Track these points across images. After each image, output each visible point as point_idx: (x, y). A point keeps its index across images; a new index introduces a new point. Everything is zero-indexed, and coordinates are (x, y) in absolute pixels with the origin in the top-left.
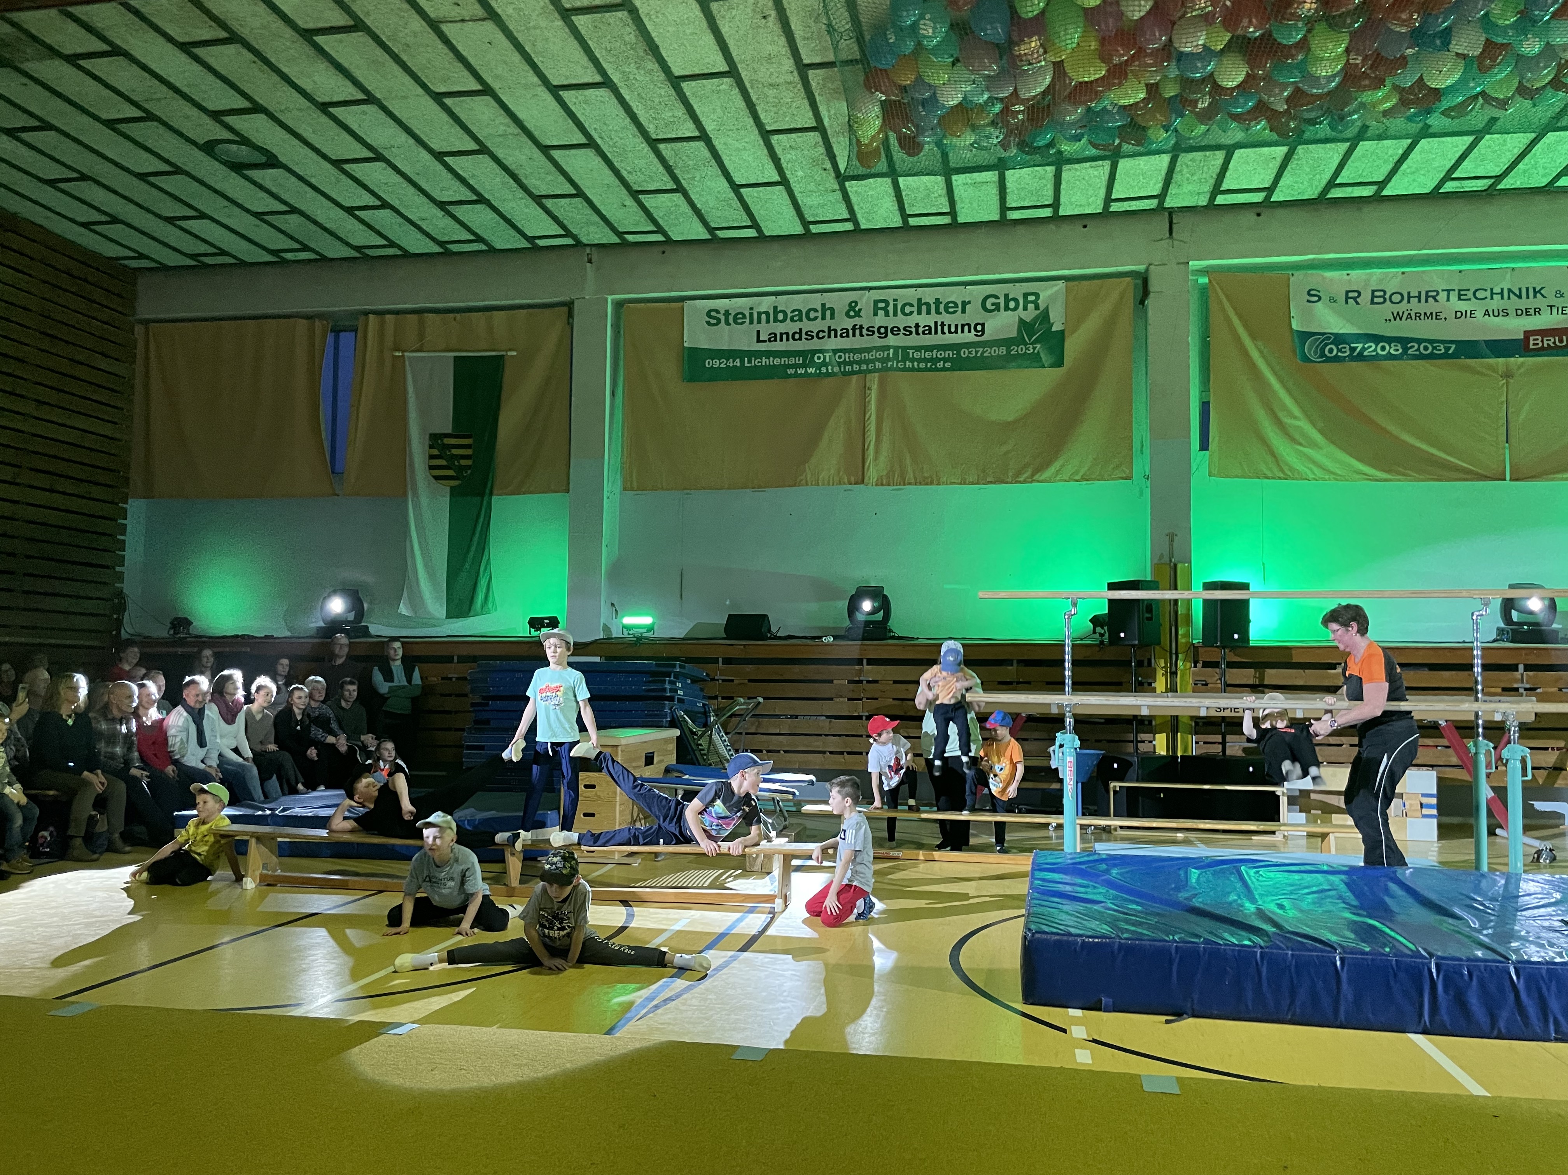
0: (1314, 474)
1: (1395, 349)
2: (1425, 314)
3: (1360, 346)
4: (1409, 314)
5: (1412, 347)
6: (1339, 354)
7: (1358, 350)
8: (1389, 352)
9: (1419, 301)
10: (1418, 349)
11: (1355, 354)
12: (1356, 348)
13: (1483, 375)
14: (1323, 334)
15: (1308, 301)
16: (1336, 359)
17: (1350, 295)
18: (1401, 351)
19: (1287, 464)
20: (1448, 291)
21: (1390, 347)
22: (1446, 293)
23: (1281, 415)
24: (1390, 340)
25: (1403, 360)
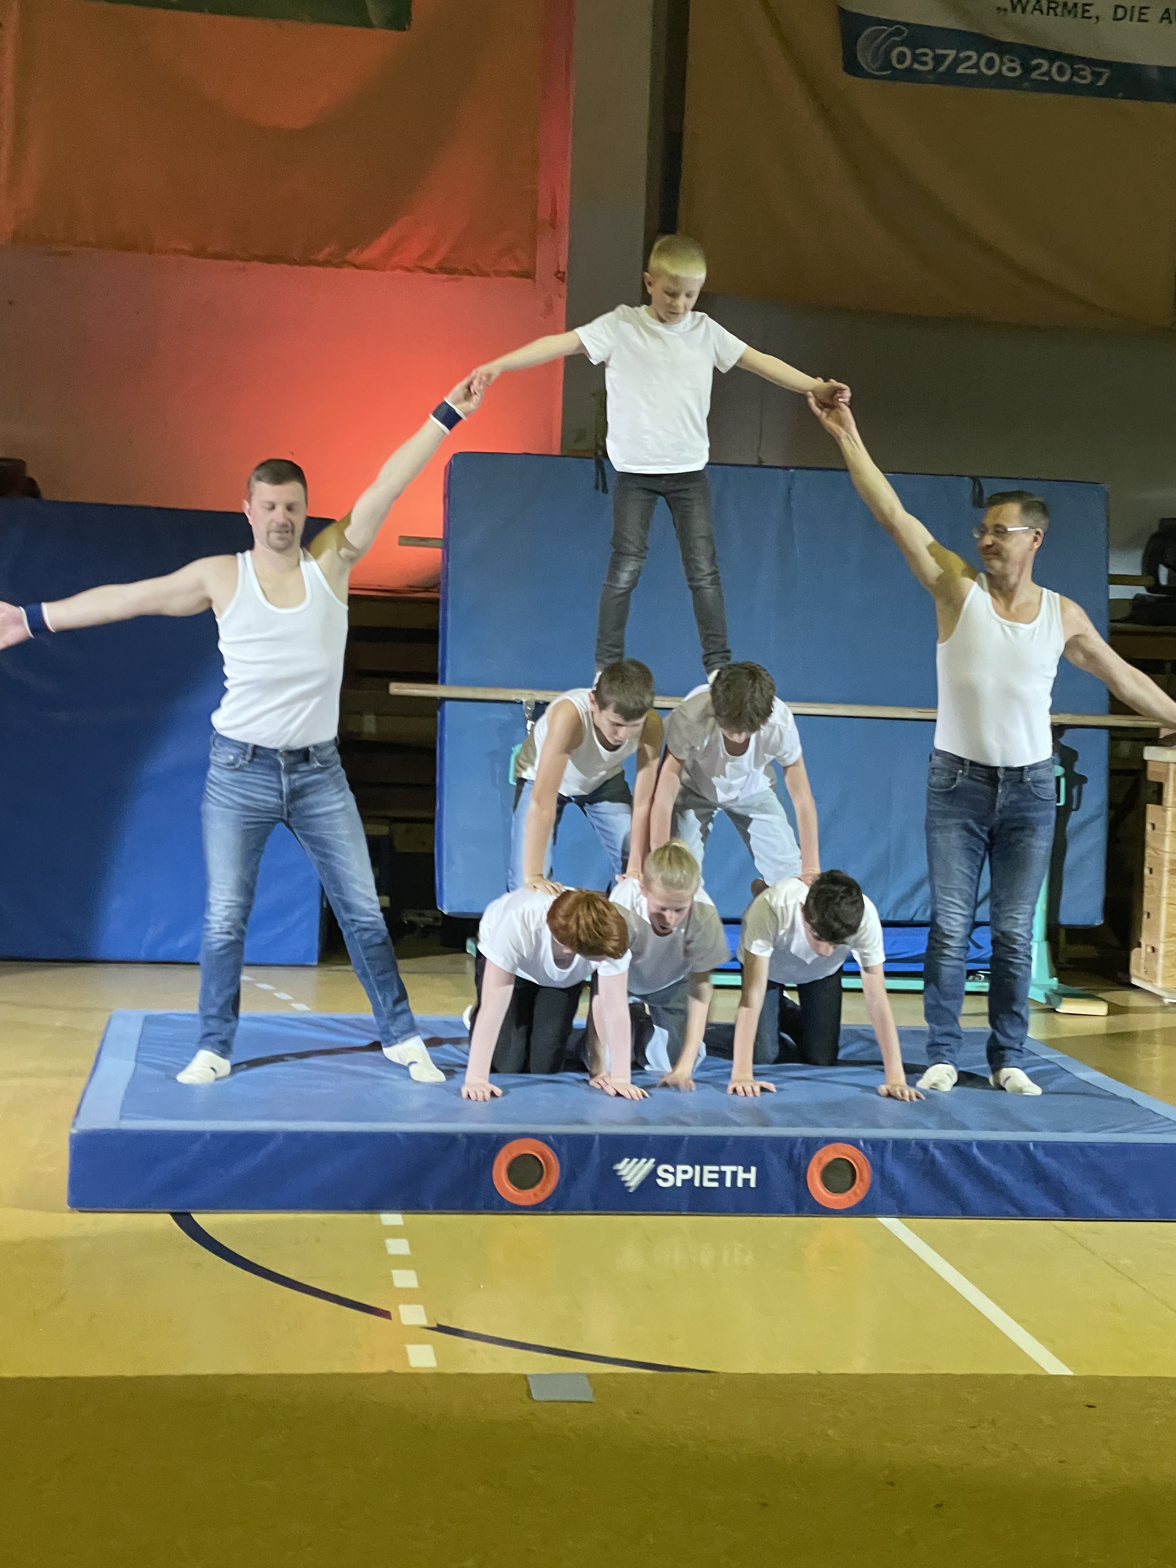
1: (1010, 68)
2: (1065, 4)
3: (952, 53)
4: (1038, 2)
5: (1039, 66)
6: (916, 66)
7: (948, 60)
8: (1000, 71)
10: (1048, 73)
11: (942, 69)
12: (945, 56)
13: (1146, 132)
16: (910, 75)
18: (1018, 72)
21: (1002, 63)
24: (1002, 48)
25: (1022, 89)
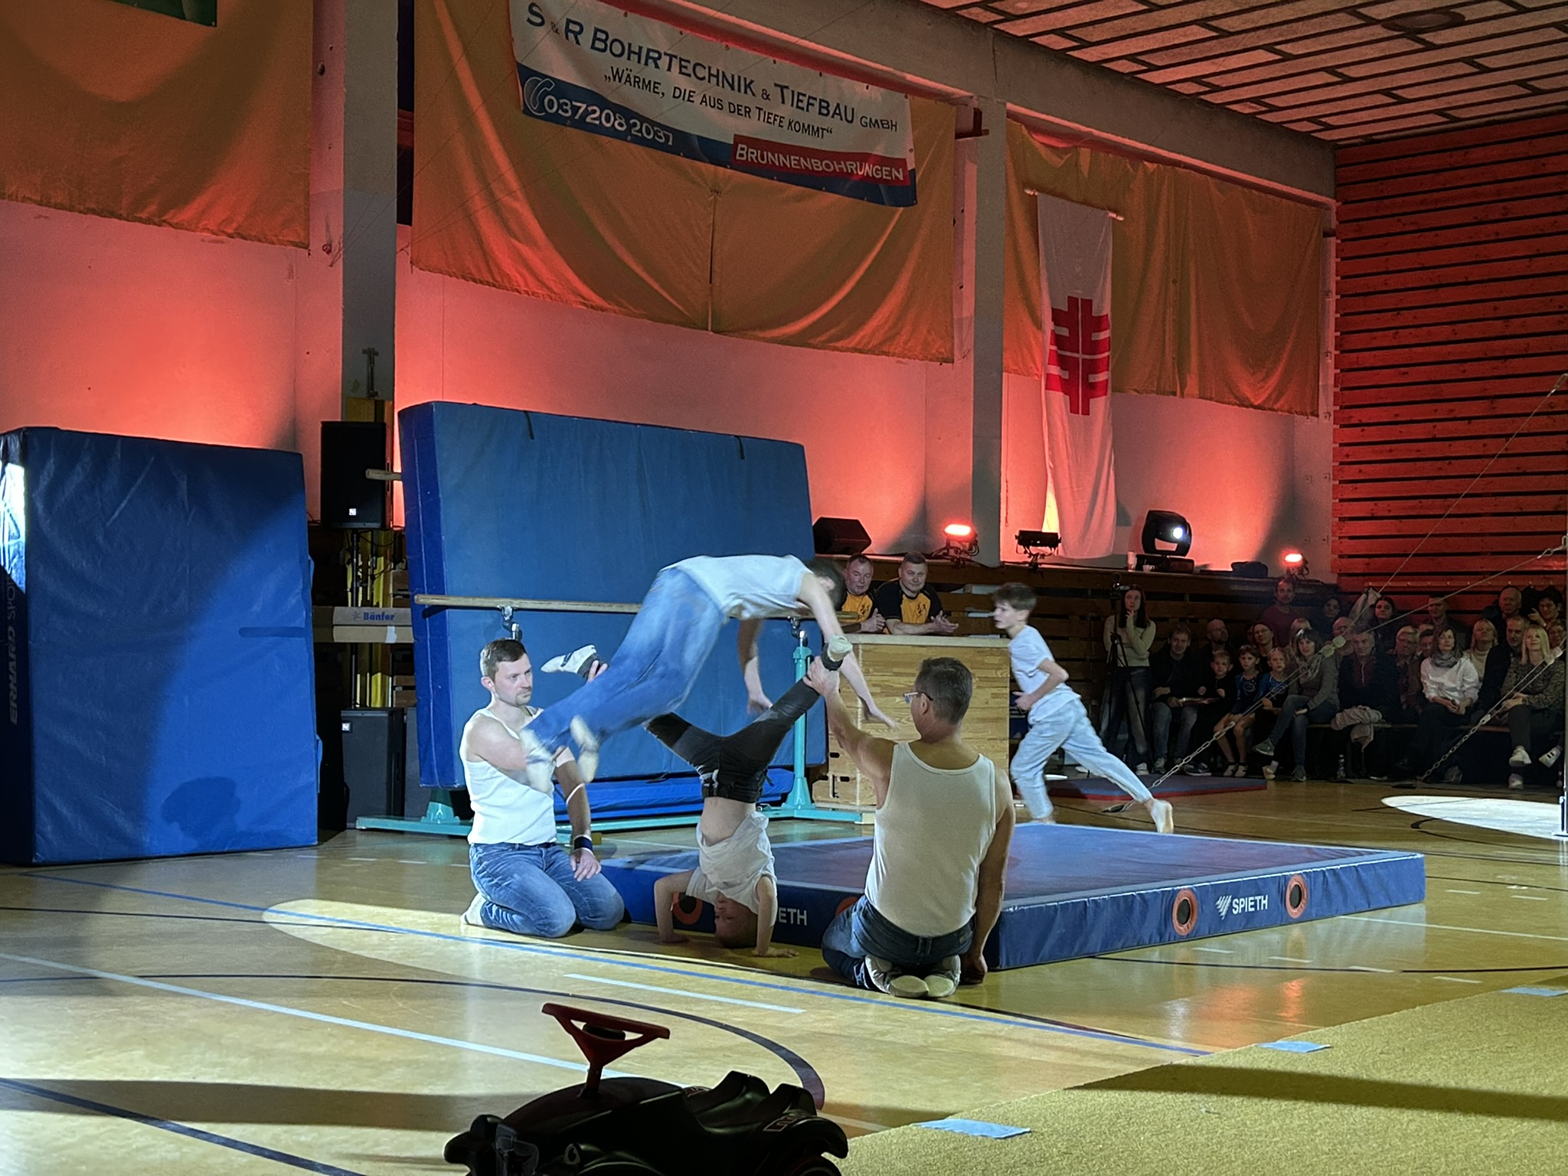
0: (527, 285)
1: (618, 124)
2: (644, 80)
3: (584, 106)
4: (628, 76)
5: (635, 125)
6: (560, 112)
7: (581, 111)
8: (613, 125)
9: (639, 62)
10: (640, 131)
11: (577, 117)
12: (578, 109)
13: (694, 182)
14: (545, 76)
15: (529, 20)
16: (555, 119)
17: (572, 27)
18: (625, 127)
19: (499, 267)
20: (671, 57)
21: (615, 120)
22: (668, 58)
23: (494, 185)
24: (616, 108)
25: (626, 140)
